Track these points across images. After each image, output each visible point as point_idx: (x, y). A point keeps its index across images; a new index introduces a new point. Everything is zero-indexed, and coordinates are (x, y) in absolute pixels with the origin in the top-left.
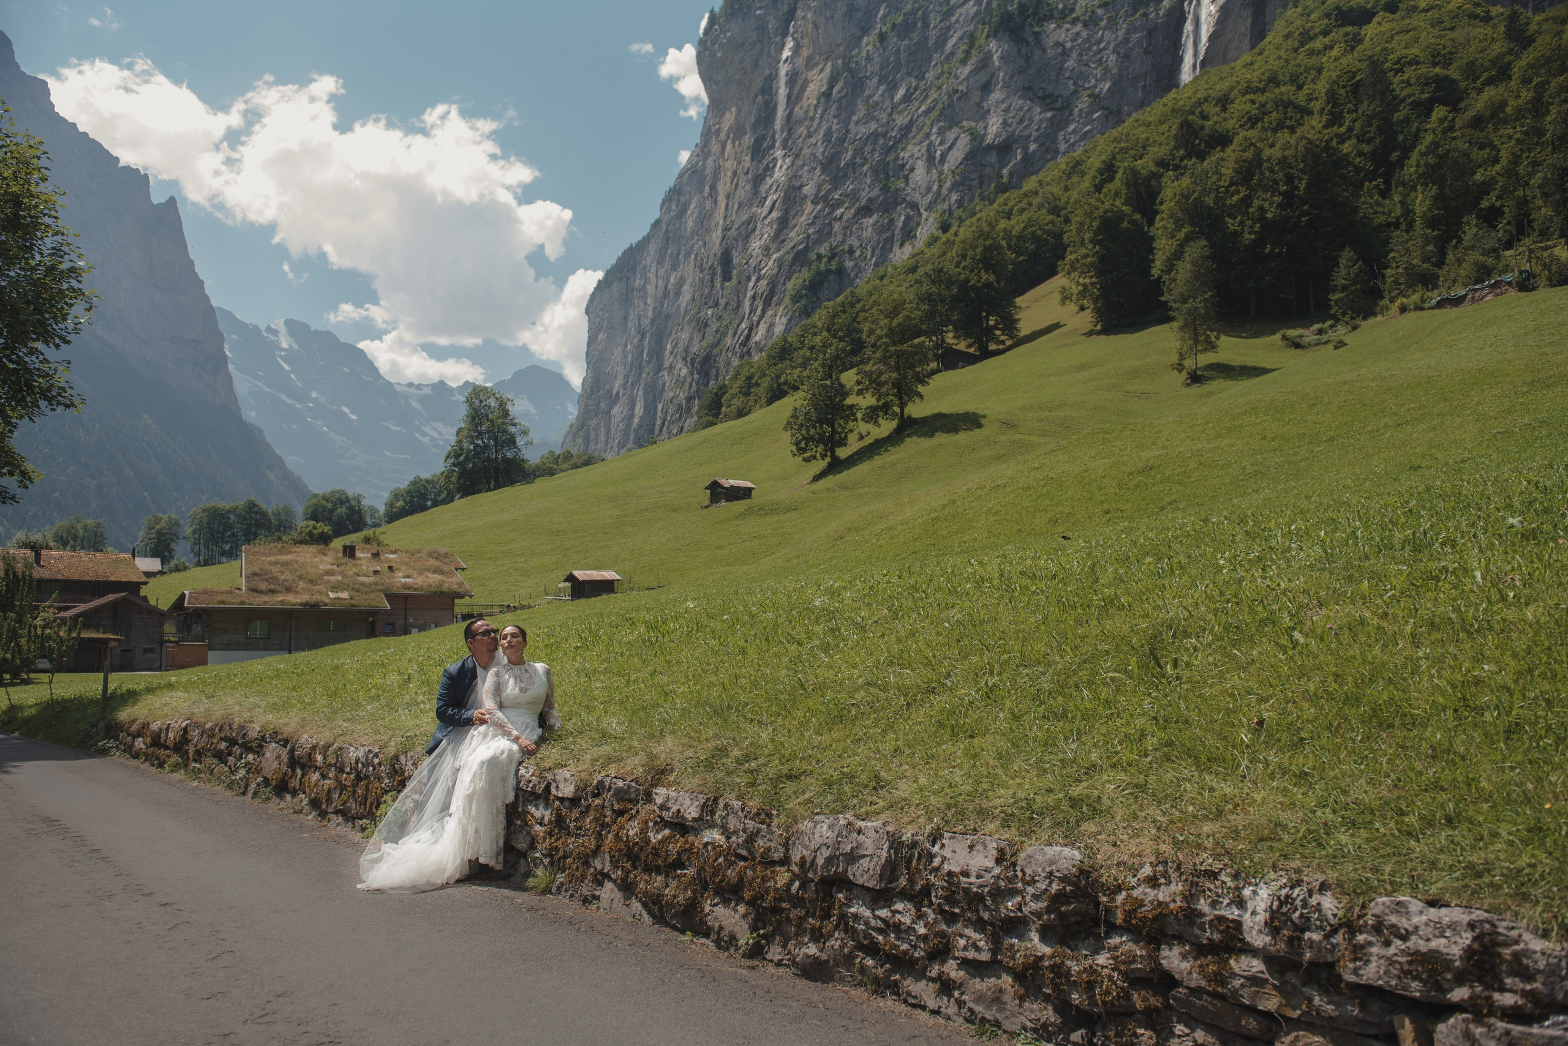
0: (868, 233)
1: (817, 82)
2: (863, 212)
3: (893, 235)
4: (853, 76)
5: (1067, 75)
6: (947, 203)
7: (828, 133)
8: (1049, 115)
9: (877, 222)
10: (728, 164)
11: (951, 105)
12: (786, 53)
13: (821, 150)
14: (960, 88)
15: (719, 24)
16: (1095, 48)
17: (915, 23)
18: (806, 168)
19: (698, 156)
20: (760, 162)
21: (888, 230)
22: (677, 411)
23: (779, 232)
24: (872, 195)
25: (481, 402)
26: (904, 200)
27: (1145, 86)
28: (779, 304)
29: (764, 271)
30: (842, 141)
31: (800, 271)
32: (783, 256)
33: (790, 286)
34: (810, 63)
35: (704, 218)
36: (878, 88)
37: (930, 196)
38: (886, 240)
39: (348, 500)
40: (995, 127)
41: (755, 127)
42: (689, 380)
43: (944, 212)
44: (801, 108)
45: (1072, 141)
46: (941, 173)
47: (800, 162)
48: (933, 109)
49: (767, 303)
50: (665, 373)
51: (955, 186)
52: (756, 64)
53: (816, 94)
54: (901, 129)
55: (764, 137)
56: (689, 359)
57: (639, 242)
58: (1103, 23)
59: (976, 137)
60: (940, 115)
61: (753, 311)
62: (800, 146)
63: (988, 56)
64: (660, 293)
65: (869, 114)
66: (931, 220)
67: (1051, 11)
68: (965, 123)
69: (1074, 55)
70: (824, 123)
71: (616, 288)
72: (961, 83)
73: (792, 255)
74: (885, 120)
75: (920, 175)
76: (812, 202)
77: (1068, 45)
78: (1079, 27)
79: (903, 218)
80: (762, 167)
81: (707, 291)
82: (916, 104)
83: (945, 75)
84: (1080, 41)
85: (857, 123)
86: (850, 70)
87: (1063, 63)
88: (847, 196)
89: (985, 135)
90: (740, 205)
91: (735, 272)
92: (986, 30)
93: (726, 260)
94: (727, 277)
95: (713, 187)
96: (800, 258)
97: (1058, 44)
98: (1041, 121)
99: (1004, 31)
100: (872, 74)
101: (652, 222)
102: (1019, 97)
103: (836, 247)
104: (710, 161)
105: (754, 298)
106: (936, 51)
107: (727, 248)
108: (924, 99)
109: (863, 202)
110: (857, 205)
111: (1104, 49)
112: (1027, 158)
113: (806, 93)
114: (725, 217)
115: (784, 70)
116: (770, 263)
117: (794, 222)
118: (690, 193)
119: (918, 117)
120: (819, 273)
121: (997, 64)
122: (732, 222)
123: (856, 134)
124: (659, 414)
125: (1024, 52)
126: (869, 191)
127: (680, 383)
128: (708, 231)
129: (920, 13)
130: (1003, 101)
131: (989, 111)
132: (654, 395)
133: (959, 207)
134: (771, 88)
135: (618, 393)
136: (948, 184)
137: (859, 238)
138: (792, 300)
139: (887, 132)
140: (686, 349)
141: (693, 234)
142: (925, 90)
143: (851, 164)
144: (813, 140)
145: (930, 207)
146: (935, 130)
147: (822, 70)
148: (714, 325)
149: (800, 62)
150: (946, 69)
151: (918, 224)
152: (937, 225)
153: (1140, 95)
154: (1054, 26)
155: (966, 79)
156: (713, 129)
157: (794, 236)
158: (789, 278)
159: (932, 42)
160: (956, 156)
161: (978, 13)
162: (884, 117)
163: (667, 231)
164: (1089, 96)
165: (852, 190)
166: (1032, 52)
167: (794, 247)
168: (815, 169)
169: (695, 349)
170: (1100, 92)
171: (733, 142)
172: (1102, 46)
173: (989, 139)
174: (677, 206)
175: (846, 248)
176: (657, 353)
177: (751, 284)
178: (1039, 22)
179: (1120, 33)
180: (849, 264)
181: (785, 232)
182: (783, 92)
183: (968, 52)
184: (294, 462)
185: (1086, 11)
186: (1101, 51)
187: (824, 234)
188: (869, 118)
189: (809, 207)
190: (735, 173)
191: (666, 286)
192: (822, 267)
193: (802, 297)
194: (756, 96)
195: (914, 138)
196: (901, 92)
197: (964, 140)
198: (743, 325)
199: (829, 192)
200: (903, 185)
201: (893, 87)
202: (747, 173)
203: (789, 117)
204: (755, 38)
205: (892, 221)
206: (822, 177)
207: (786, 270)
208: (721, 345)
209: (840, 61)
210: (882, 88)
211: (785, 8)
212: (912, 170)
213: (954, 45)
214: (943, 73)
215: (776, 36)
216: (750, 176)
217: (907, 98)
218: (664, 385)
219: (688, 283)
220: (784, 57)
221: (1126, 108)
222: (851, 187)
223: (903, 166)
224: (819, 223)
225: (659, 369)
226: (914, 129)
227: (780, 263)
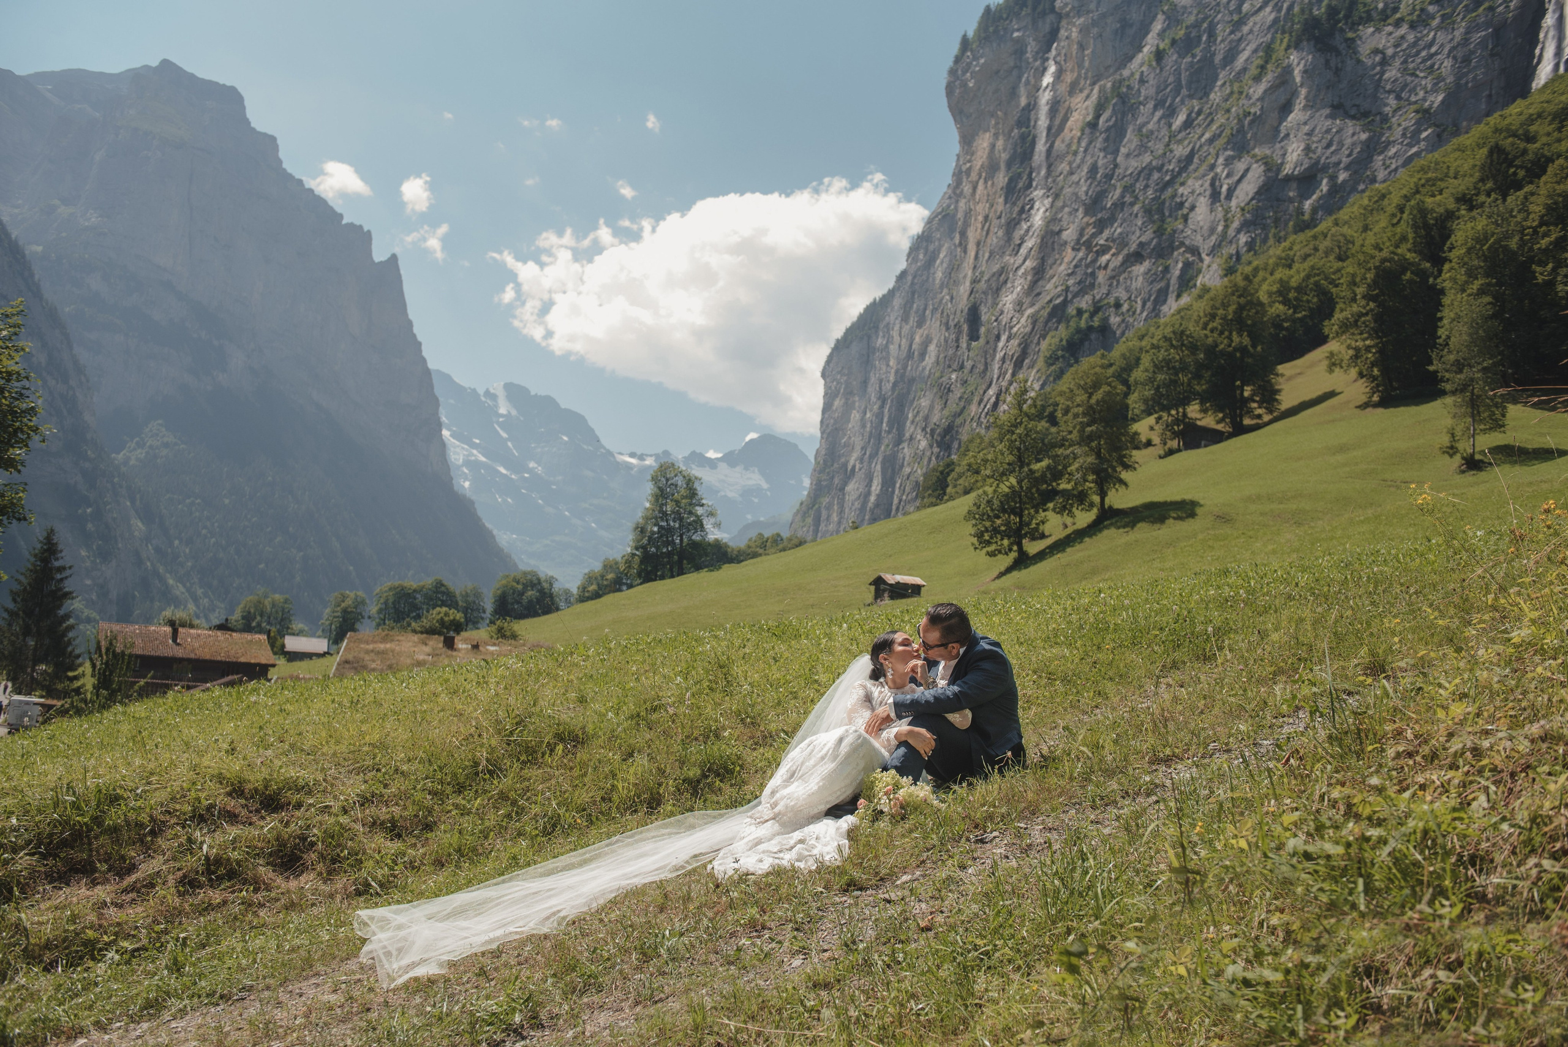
0: (1138, 283)
1: (1081, 109)
2: (1133, 259)
3: (1168, 286)
4: (1124, 102)
5: (1388, 87)
6: (1234, 246)
7: (1094, 169)
8: (1364, 136)
9: (1150, 270)
10: (979, 208)
11: (1241, 130)
12: (1047, 79)
13: (1084, 189)
14: (1252, 111)
15: (972, 51)
16: (1424, 54)
17: (1199, 37)
18: (1067, 210)
19: (950, 198)
20: (1014, 204)
21: (1162, 279)
22: (913, 489)
23: (1034, 283)
24: (1143, 239)
25: (667, 480)
26: (1182, 244)
27: (1490, 96)
28: (1031, 367)
29: (1015, 329)
30: (1109, 177)
31: (1056, 329)
32: (1038, 312)
33: (1044, 345)
34: (1073, 89)
35: (954, 268)
36: (1153, 114)
37: (1213, 238)
38: (1160, 291)
39: (539, 582)
40: (1295, 154)
41: (1009, 164)
42: (928, 453)
43: (1231, 257)
44: (1063, 141)
45: (1393, 166)
46: (1227, 211)
47: (1059, 204)
48: (1220, 136)
49: (1018, 365)
50: (905, 445)
51: (1245, 226)
52: (1013, 94)
53: (1079, 125)
54: (1179, 161)
55: (1019, 176)
56: (928, 430)
57: (884, 296)
58: (1435, 22)
59: (1271, 167)
60: (1228, 143)
61: (1002, 374)
62: (1061, 184)
63: (1288, 70)
64: (904, 354)
65: (1142, 146)
66: (1215, 266)
67: (1368, 12)
68: (1257, 150)
69: (1397, 63)
70: (1088, 158)
71: (855, 348)
72: (1254, 104)
73: (1048, 310)
74: (1161, 152)
75: (1202, 214)
76: (1073, 249)
77: (1390, 52)
78: (1404, 30)
79: (1180, 265)
80: (1016, 209)
81: (951, 352)
82: (1199, 131)
83: (1235, 96)
84: (1405, 46)
85: (1128, 155)
86: (1119, 96)
87: (1382, 73)
88: (1114, 241)
89: (1282, 164)
90: (991, 253)
91: (983, 330)
92: (1286, 40)
93: (974, 317)
94: (974, 336)
95: (963, 234)
96: (1058, 313)
97: (1376, 51)
98: (1354, 144)
99: (1308, 40)
100: (1146, 98)
101: (898, 273)
102: (1326, 117)
103: (1101, 300)
104: (962, 204)
105: (1003, 360)
106: (1224, 67)
107: (975, 304)
108: (1209, 125)
109: (1133, 247)
110: (1125, 252)
111: (1436, 53)
112: (1335, 189)
113: (1069, 123)
114: (975, 267)
115: (1045, 97)
116: (1023, 320)
117: (1051, 272)
118: (939, 240)
119: (1201, 146)
120: (1078, 331)
121: (1298, 79)
122: (982, 273)
123: (1126, 169)
124: (897, 491)
125: (1333, 64)
126: (1140, 234)
127: (918, 458)
128: (956, 283)
129: (1205, 25)
130: (1305, 123)
131: (1287, 135)
132: (893, 470)
133: (1249, 251)
134: (1029, 120)
135: (854, 467)
136: (1236, 224)
137: (1127, 290)
138: (1046, 362)
139: (1163, 165)
140: (926, 418)
141: (941, 287)
142: (1210, 114)
143: (1120, 205)
144: (1075, 178)
145: (1213, 251)
146: (1221, 160)
147: (1088, 97)
148: (957, 393)
149: (1063, 88)
150: (1235, 89)
151: (1199, 271)
152: (1221, 272)
153: (1483, 106)
154: (1371, 29)
155: (1261, 99)
156: (964, 168)
157: (1051, 288)
158: (1044, 337)
159: (1218, 59)
160: (1247, 190)
161: (1276, 21)
162: (1159, 148)
163: (912, 284)
164: (1417, 112)
165: (1120, 234)
166: (1343, 62)
167: (1050, 301)
168: (1077, 210)
169: (935, 418)
170: (1431, 107)
171: (986, 182)
172: (1433, 50)
173: (1287, 170)
174: (925, 255)
175: (1112, 300)
176: (898, 422)
177: (1001, 344)
178: (1353, 27)
179: (1457, 33)
180: (1114, 320)
181: (1040, 283)
182: (1043, 122)
183: (1263, 68)
184: (505, 538)
185: (1414, 10)
186: (1431, 56)
187: (1086, 286)
188: (1143, 148)
189: (1069, 254)
190: (986, 218)
191: (911, 346)
192: (1083, 324)
193: (1057, 359)
194: (1012, 130)
195: (1195, 171)
196: (1181, 118)
197: (1257, 174)
198: (991, 392)
199: (1094, 236)
200: (1181, 227)
201: (1172, 112)
202: (1000, 217)
203: (1049, 152)
204: (1012, 64)
205: (1167, 269)
206: (1085, 220)
207: (1040, 328)
208: (965, 414)
209: (1109, 85)
210: (1159, 114)
211: (1047, 28)
212: (1193, 208)
213: (1247, 60)
214: (1232, 93)
215: (1035, 60)
216: (1003, 220)
217: (1188, 124)
218: (904, 458)
219: (935, 341)
220: (1045, 83)
221: (1465, 124)
222: (1119, 230)
223: (1182, 204)
224: (1080, 272)
225: (899, 441)
226: (1196, 160)
227: (1034, 321)
